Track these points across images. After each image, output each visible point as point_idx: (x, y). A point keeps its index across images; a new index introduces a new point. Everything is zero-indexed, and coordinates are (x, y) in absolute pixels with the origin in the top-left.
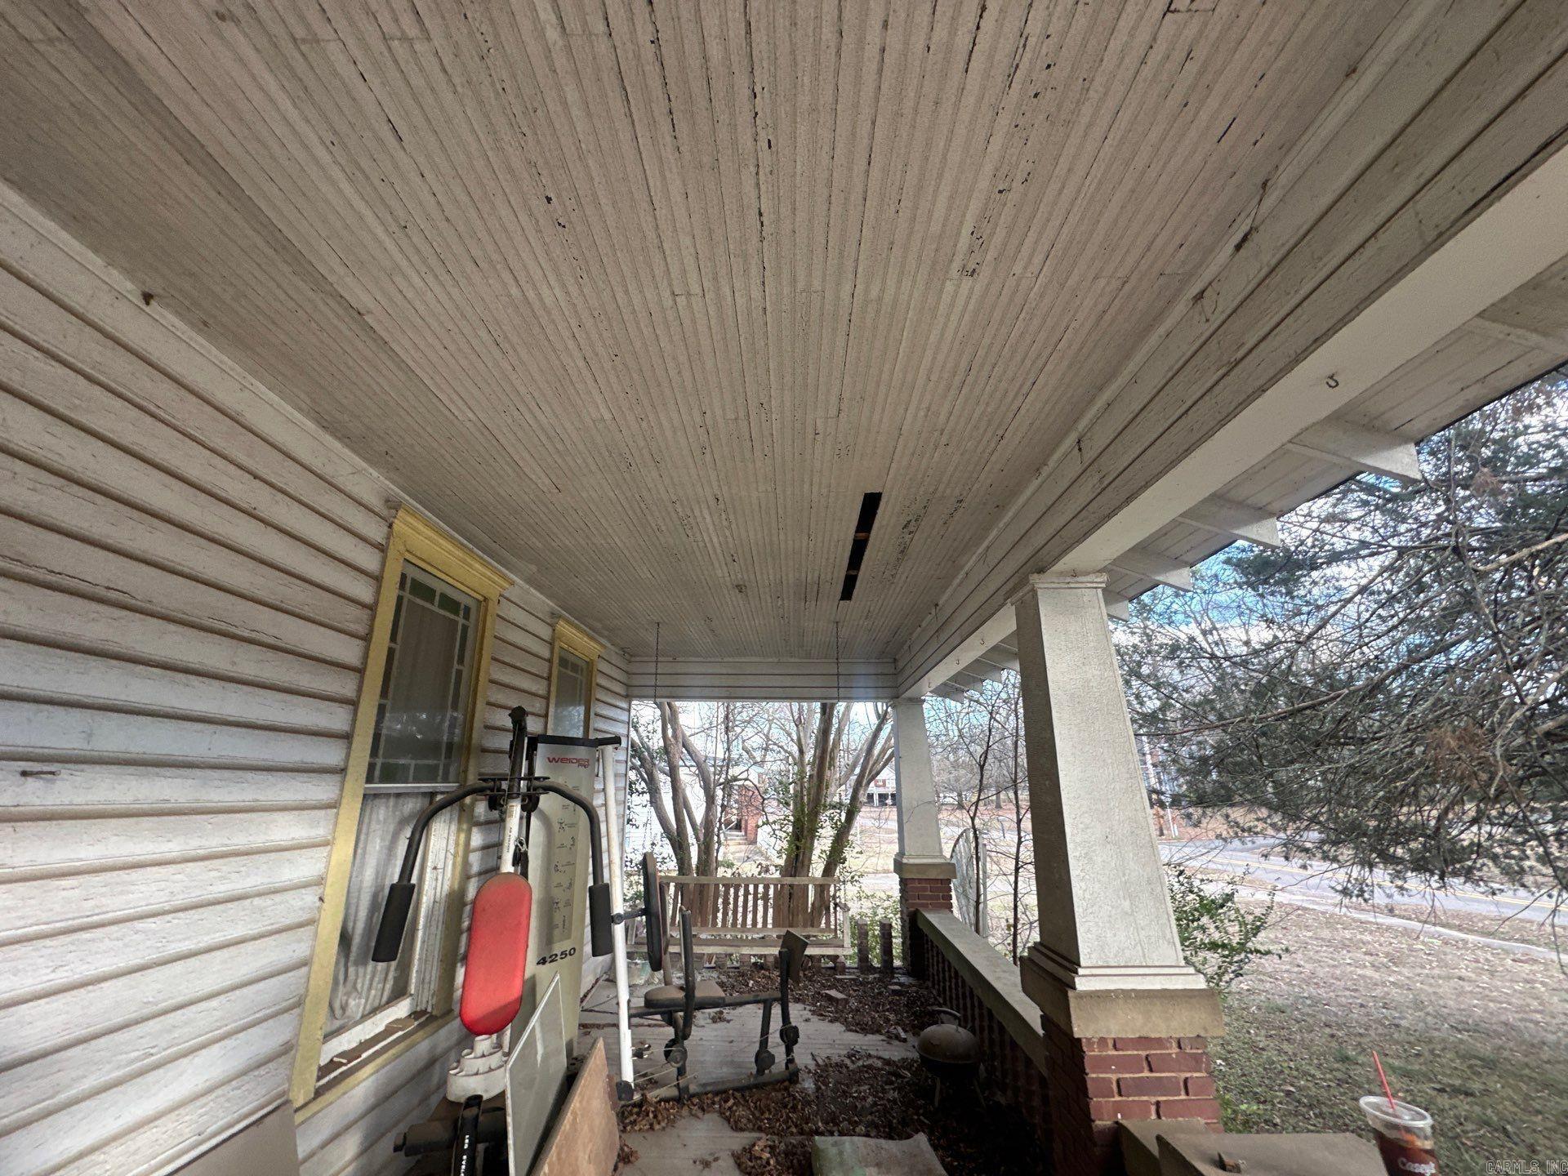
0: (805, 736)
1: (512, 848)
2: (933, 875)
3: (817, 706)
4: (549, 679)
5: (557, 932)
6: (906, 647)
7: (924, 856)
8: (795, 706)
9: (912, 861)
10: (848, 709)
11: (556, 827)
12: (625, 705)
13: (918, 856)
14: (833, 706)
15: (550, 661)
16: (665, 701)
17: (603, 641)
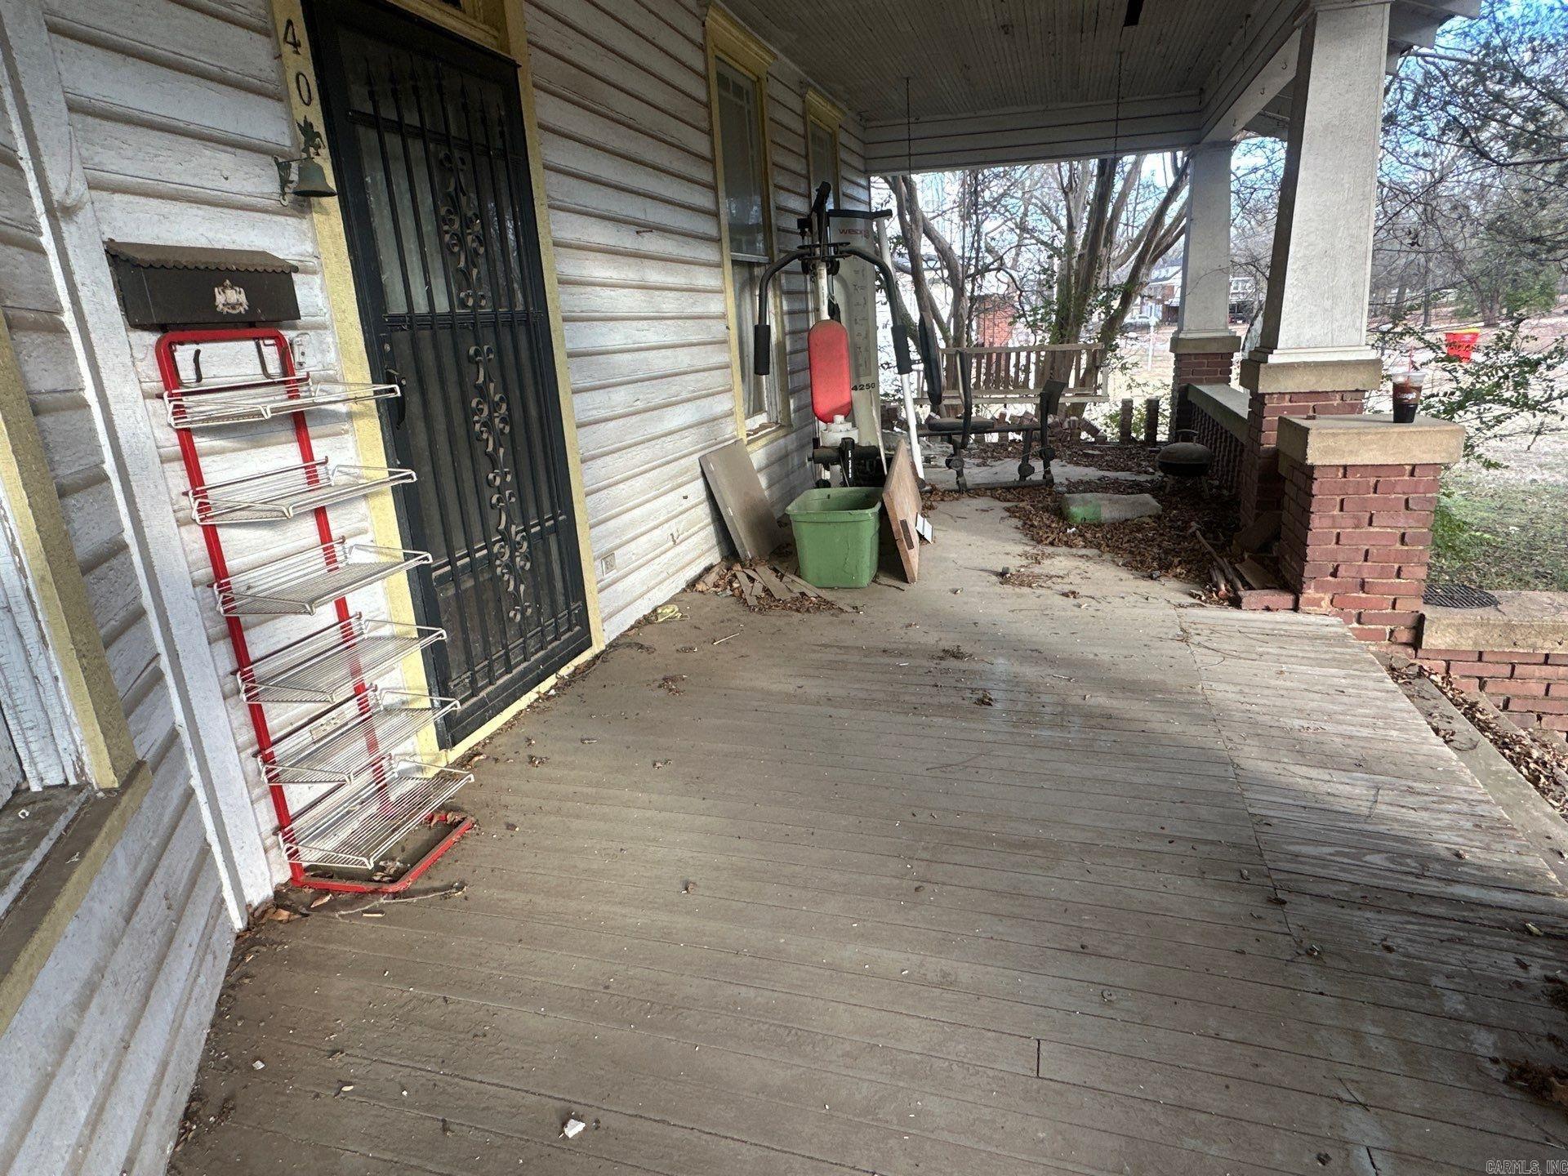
0: (1077, 206)
1: (826, 302)
2: (1213, 348)
3: (1093, 164)
4: (806, 157)
5: (861, 369)
6: (1214, 72)
7: (1205, 331)
8: (1065, 166)
9: (1190, 336)
10: (1136, 165)
11: (851, 288)
12: (863, 182)
13: (1198, 331)
14: (1115, 162)
15: (805, 137)
16: (899, 174)
17: (841, 106)
